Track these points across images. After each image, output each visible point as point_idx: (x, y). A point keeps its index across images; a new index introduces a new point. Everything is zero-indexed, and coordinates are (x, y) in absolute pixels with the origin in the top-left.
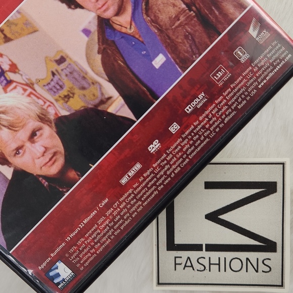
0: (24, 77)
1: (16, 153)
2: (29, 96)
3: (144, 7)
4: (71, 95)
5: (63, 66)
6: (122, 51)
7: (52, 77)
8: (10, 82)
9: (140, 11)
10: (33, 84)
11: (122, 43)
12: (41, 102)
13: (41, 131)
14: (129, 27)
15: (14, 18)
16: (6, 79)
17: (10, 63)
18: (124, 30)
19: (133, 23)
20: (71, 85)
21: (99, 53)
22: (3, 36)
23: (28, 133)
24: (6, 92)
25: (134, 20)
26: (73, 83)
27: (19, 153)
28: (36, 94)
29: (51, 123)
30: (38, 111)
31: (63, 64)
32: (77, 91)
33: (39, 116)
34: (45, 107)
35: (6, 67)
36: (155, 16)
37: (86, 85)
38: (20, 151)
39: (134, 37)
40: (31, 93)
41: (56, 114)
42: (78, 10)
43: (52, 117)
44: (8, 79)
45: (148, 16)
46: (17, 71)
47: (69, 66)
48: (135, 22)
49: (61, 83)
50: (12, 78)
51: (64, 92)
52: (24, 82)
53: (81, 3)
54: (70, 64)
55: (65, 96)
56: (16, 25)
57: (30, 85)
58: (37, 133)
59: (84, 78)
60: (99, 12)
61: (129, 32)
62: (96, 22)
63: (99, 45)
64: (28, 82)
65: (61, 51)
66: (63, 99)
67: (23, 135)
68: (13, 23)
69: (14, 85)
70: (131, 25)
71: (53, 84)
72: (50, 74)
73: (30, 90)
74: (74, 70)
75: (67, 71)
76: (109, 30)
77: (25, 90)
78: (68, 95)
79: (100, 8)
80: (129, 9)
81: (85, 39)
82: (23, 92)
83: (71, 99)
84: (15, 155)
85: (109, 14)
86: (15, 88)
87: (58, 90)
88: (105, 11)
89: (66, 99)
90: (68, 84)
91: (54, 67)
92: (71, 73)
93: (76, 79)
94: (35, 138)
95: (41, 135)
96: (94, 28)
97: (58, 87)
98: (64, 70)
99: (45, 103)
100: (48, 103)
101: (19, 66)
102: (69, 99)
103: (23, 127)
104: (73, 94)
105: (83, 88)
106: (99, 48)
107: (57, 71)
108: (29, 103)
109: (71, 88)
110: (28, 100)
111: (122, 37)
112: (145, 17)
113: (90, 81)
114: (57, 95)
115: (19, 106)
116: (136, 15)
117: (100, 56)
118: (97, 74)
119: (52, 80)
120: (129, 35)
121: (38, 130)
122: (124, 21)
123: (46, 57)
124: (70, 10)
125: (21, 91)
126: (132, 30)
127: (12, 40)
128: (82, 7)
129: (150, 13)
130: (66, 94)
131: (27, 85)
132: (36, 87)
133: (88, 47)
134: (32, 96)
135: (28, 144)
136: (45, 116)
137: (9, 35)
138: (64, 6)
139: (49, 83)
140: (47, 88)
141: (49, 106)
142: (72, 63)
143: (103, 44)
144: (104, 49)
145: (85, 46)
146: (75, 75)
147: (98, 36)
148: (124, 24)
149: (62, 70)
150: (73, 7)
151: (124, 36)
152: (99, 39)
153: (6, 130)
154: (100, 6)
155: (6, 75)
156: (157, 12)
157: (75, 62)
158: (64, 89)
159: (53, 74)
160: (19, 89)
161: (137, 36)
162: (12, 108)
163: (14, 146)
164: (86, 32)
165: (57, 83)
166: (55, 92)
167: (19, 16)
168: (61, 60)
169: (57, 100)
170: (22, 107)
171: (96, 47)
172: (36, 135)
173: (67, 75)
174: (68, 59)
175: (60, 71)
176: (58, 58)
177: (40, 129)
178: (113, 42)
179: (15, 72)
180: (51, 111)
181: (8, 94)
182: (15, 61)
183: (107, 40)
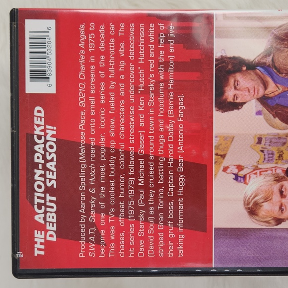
0: (249, 168)
1: (282, 211)
2: (260, 174)
3: (276, 71)
4: (282, 153)
5: (263, 142)
6: (286, 105)
7: (263, 154)
8: (244, 177)
9: (276, 75)
10: (257, 167)
11: (282, 101)
12: (270, 172)
13: (284, 187)
14: (278, 89)
15: (217, 142)
16: (241, 177)
17: (236, 167)
18: (276, 93)
19: (278, 85)
20: (277, 148)
21: (275, 118)
22: (220, 157)
23: (278, 195)
24: (247, 184)
25: (277, 83)
26: (277, 146)
27: (283, 210)
28: (263, 170)
29: (285, 178)
30: (272, 178)
31: (262, 141)
32: (282, 148)
33: (275, 180)
34: (274, 173)
35: (236, 171)
36: (286, 70)
37: (284, 141)
38: (283, 208)
39: (285, 91)
40: (260, 172)
41: (283, 171)
42: (244, 106)
43: (283, 174)
44: (242, 176)
45: (282, 73)
46: (243, 167)
47: (267, 139)
48: (278, 83)
49: (270, 152)
50: (244, 174)
51: (276, 155)
52: (252, 170)
53: (242, 102)
54: (266, 138)
55: (279, 157)
56: (221, 144)
57: (256, 168)
58: (282, 190)
59: (280, 138)
60: (255, 97)
61: (280, 91)
62: (259, 103)
63: (271, 113)
64: (254, 168)
65: (255, 136)
66: (279, 159)
67: (276, 197)
68: (219, 145)
69: (248, 176)
70: (277, 87)
71: (266, 157)
72: (261, 153)
73: (258, 171)
74: (271, 139)
75: (268, 143)
76: (269, 101)
77: (256, 174)
78: (280, 155)
79: (254, 94)
80: (269, 80)
81: (261, 117)
82: (256, 176)
83: (283, 155)
84: (282, 213)
85: (261, 92)
86: (250, 177)
87: (272, 157)
88: (258, 93)
89: (281, 158)
90: (274, 149)
91: (259, 147)
92: (270, 142)
93: (276, 143)
94: (284, 193)
95: (286, 189)
96: (260, 107)
97: (271, 156)
98: (266, 144)
99: (272, 170)
100: (274, 169)
101: (242, 165)
102: (282, 156)
103: (272, 194)
104: (282, 151)
105: (284, 144)
106: (273, 115)
107: (262, 148)
108: (264, 178)
109: (278, 150)
110: (262, 177)
111: (279, 98)
112: (281, 75)
113: (284, 137)
114: (274, 160)
115: (261, 184)
116: (276, 79)
117: (277, 118)
118: (284, 129)
119: (265, 155)
120: (282, 93)
121: (282, 188)
122: (273, 89)
123: (251, 146)
124: (240, 110)
125: (255, 176)
126: (281, 89)
127: (226, 154)
128: (244, 103)
129: (282, 71)
130: (278, 155)
131: (254, 170)
132: (260, 166)
133: (267, 120)
134: (262, 173)
135: (284, 200)
136: (278, 177)
137: (222, 153)
138: (235, 111)
139: (265, 158)
140: (266, 161)
141: (276, 170)
142: (266, 136)
143: (273, 111)
144: (276, 112)
145: (265, 121)
146: (274, 141)
147: (267, 109)
148: (274, 90)
149: (265, 145)
150: (240, 107)
151: (279, 96)
152: (268, 110)
153: (265, 204)
154: (253, 93)
155: (239, 175)
156: (285, 66)
157: (267, 134)
158: (275, 153)
159: (262, 151)
160: (253, 176)
161: (286, 90)
162: (258, 189)
163: (277, 208)
164: (259, 113)
165: (269, 154)
166: (272, 160)
167: (218, 139)
168: (260, 140)
169: (277, 163)
170: (263, 183)
171: (271, 116)
172: (283, 192)
173: (270, 145)
174: (262, 137)
175: (264, 147)
176: (257, 140)
177: (282, 186)
178: (277, 104)
179: (242, 169)
180: (279, 171)
181: (250, 184)
182: (238, 164)
183: (273, 107)
